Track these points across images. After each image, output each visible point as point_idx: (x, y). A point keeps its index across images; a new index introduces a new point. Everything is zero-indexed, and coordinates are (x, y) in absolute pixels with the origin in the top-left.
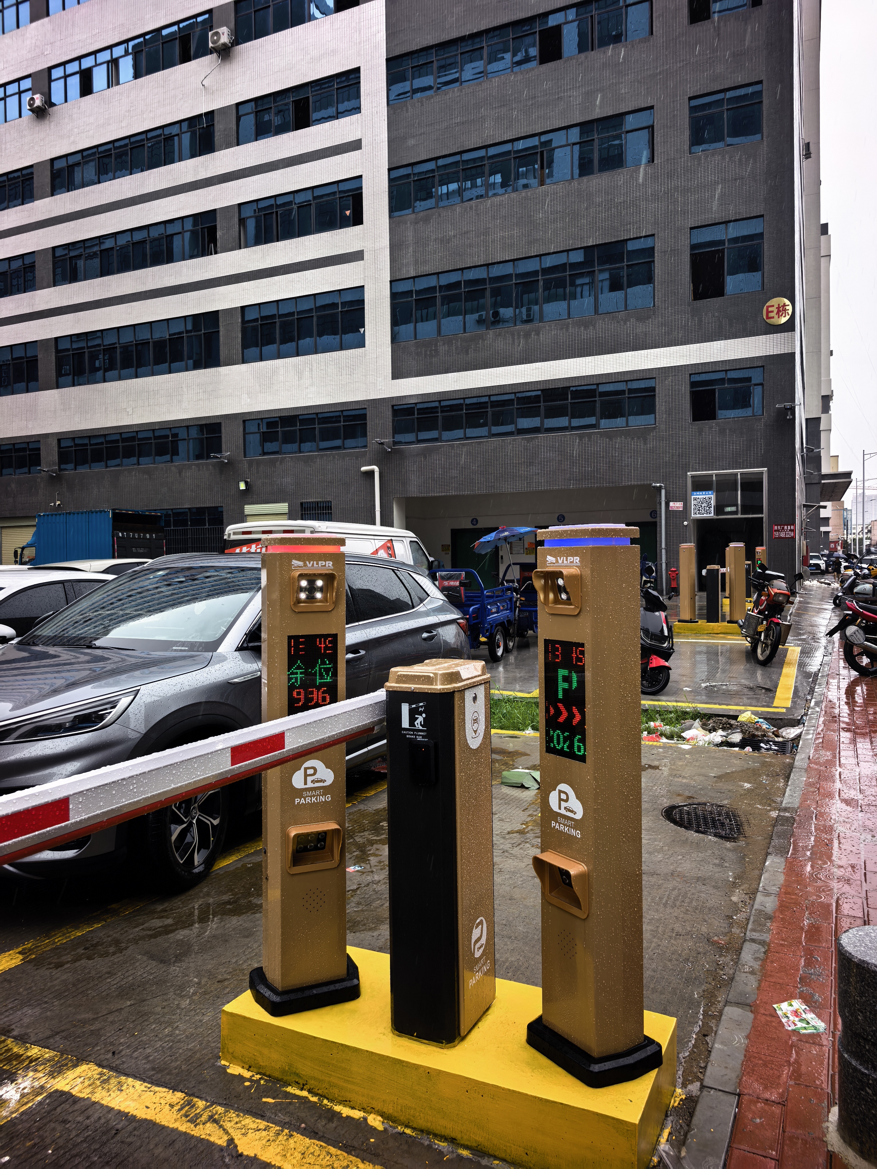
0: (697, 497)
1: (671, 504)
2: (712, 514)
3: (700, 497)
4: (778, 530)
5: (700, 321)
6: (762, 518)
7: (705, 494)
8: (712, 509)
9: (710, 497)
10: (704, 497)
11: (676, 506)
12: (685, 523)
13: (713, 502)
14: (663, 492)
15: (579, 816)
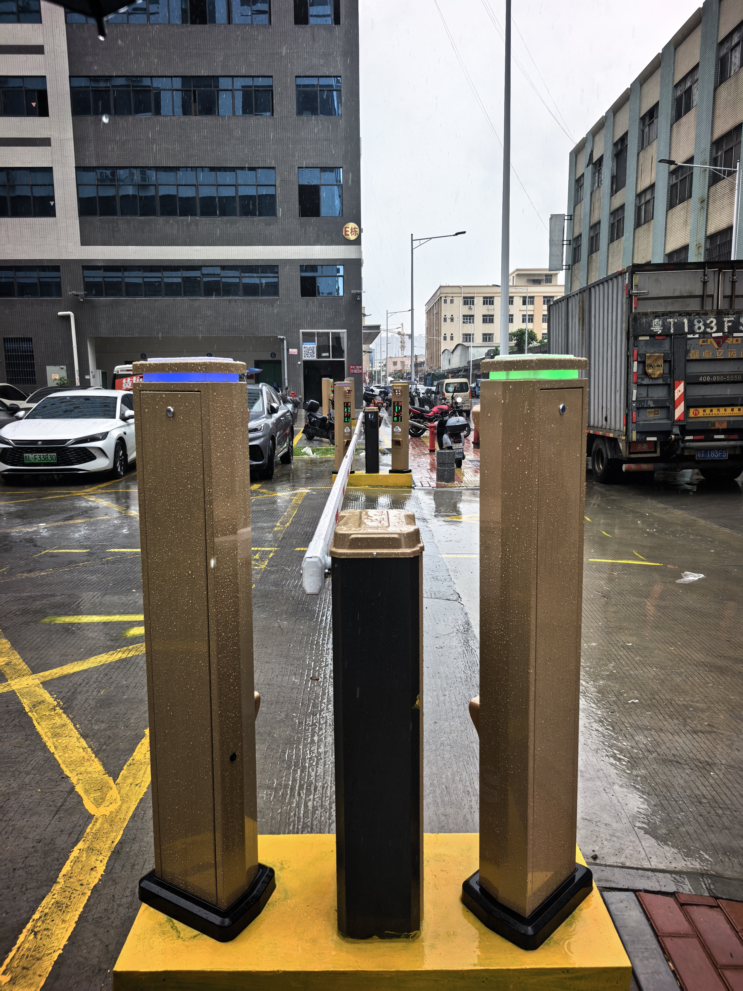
0: (306, 346)
1: (290, 350)
2: (315, 358)
3: (308, 346)
4: (353, 369)
5: (305, 230)
6: (344, 361)
7: (311, 344)
8: (315, 354)
9: (313, 346)
10: (310, 346)
11: (293, 351)
12: (299, 363)
13: (315, 350)
14: (285, 342)
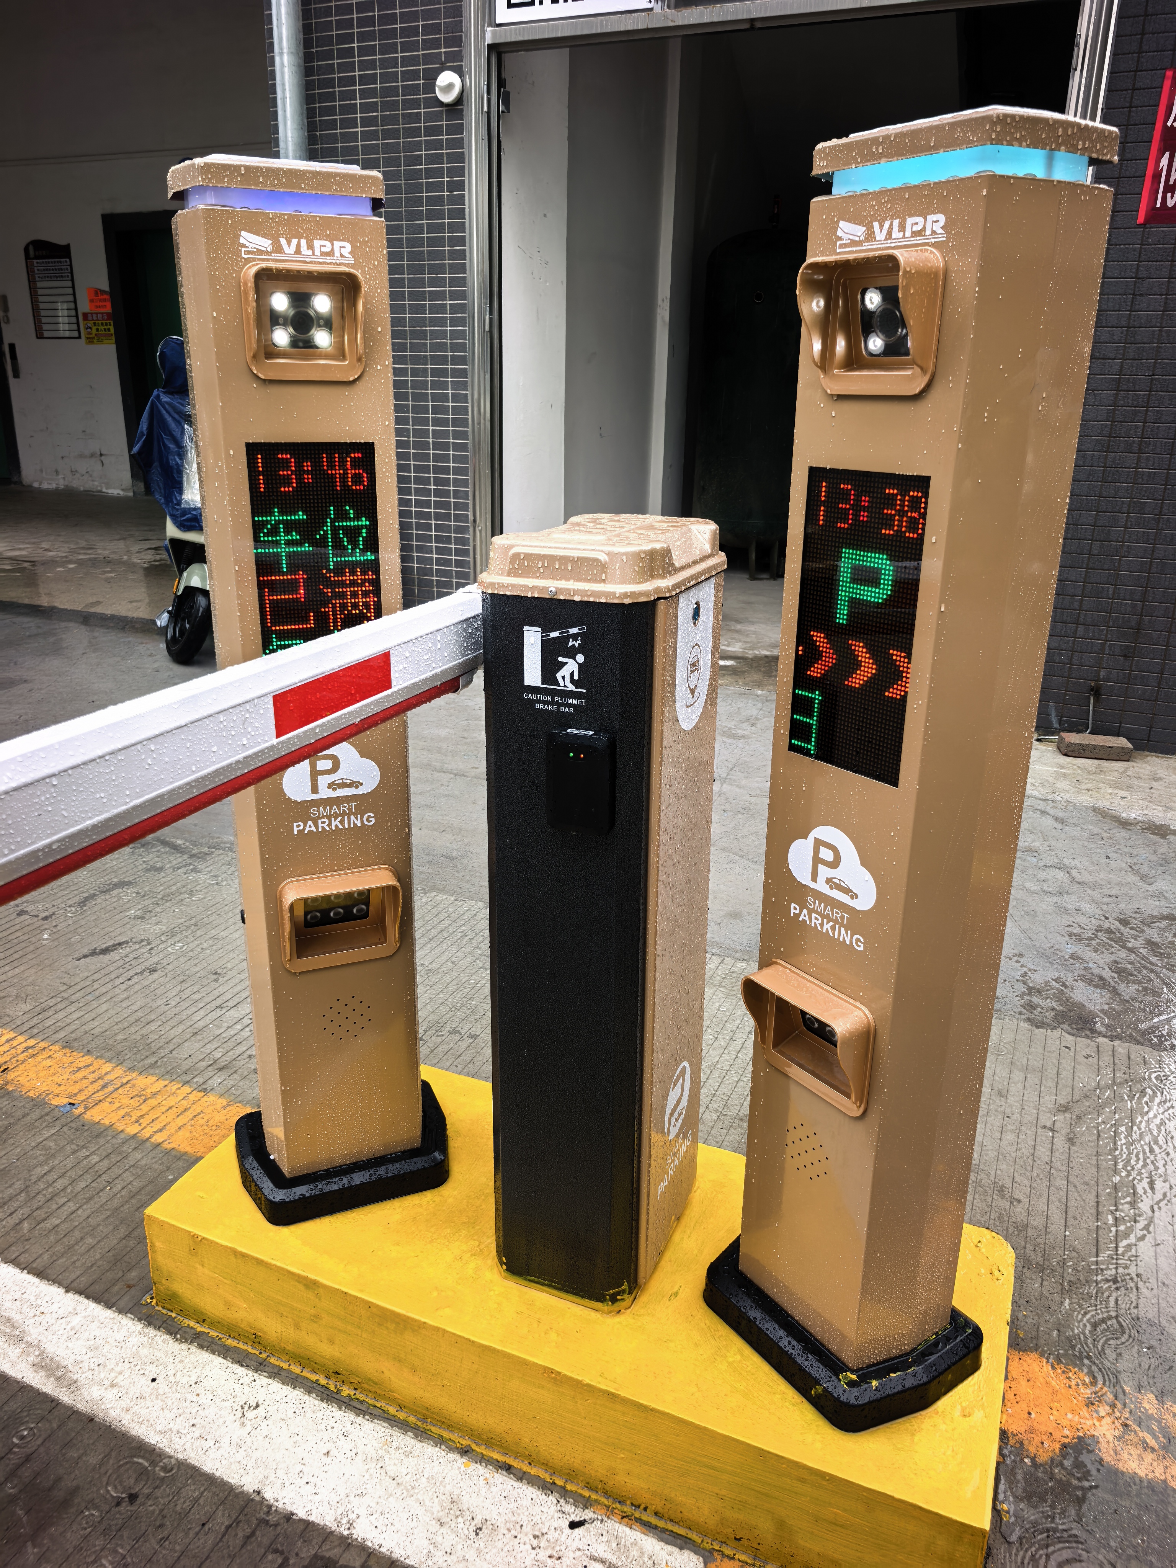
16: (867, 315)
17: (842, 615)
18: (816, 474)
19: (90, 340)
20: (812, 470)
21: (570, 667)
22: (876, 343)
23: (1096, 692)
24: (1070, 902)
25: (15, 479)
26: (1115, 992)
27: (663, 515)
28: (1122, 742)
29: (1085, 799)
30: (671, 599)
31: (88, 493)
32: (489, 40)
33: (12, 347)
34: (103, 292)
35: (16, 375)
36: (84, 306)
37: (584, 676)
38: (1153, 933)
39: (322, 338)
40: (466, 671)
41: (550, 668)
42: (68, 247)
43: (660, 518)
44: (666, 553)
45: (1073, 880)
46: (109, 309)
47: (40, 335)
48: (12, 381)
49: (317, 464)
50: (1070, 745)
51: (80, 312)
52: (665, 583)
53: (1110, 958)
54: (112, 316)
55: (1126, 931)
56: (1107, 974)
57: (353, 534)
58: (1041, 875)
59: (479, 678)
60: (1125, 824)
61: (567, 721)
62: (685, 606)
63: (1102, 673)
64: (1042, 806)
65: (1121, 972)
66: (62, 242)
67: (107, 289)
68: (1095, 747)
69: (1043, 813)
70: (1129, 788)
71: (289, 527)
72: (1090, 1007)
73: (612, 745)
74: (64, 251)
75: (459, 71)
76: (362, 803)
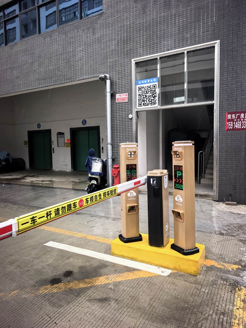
0: (142, 86)
1: (118, 96)
2: (157, 105)
3: (144, 85)
4: (232, 120)
6: (213, 106)
7: (150, 82)
8: (157, 99)
9: (154, 84)
10: (149, 85)
13: (158, 91)
14: (108, 82)
15: (182, 201)
16: (177, 154)
17: (178, 177)
18: (174, 166)
19: (66, 147)
20: (174, 165)
21: (155, 182)
22: (178, 156)
23: (230, 195)
24: (223, 222)
25: (51, 169)
26: (227, 231)
27: (162, 169)
28: (236, 203)
29: (228, 210)
30: (163, 176)
31: (64, 171)
32: (136, 111)
33: (53, 148)
34: (69, 140)
35: (53, 153)
36: (66, 142)
37: (156, 182)
38: (235, 225)
39: (132, 156)
40: (146, 183)
41: (153, 182)
42: (64, 133)
43: (162, 170)
44: (163, 172)
45: (224, 220)
46: (70, 142)
47: (58, 146)
48: (53, 154)
49: (132, 166)
50: (227, 203)
51: (65, 143)
52: (163, 175)
53: (227, 228)
54: (71, 143)
55: (231, 225)
56: (227, 229)
57: (134, 172)
58: (220, 219)
59: (146, 184)
60: (234, 213)
61: (155, 186)
62: (165, 177)
63: (231, 192)
64: (222, 211)
65: (229, 229)
66: (63, 132)
67: (70, 139)
68: (231, 203)
69: (222, 212)
70: (236, 209)
71: (129, 171)
72: (224, 233)
73: (159, 188)
74: (63, 134)
75: (132, 114)
76: (134, 197)
